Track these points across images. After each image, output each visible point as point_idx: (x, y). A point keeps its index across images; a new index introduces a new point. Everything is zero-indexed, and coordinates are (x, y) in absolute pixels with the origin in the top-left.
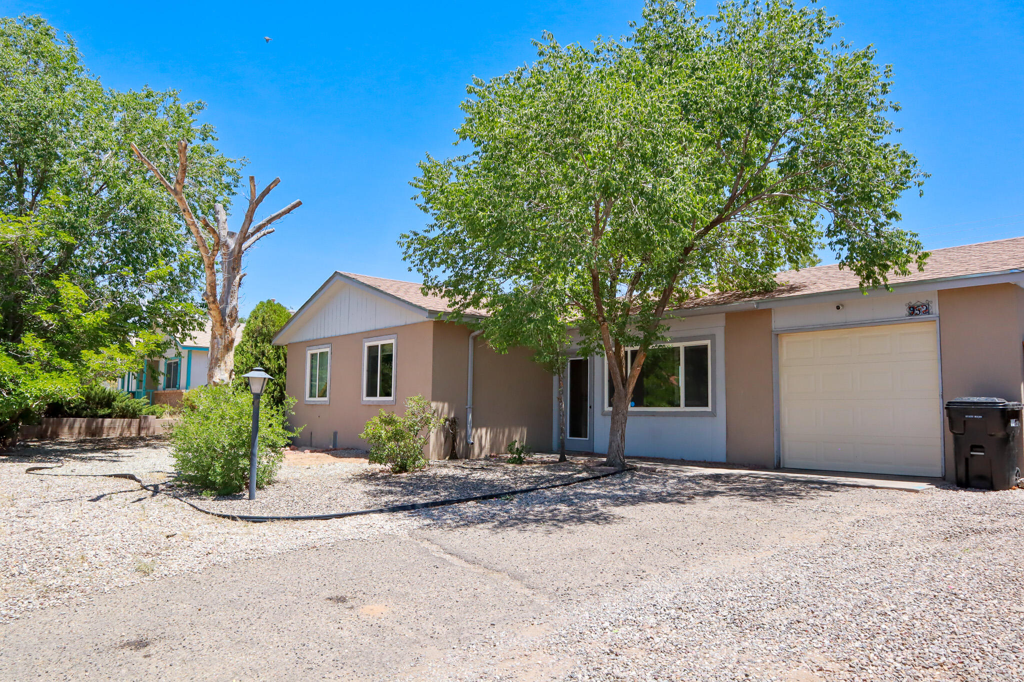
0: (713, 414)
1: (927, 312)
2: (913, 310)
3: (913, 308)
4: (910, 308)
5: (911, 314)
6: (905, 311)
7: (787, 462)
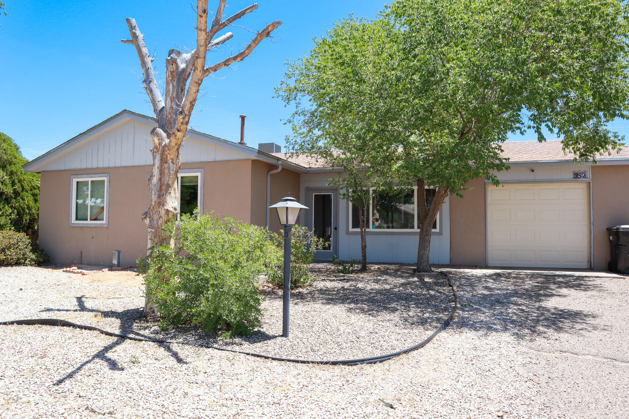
0: (440, 233)
1: (585, 177)
2: (576, 176)
3: (577, 174)
4: (575, 174)
5: (577, 177)
6: (571, 176)
7: (490, 263)
